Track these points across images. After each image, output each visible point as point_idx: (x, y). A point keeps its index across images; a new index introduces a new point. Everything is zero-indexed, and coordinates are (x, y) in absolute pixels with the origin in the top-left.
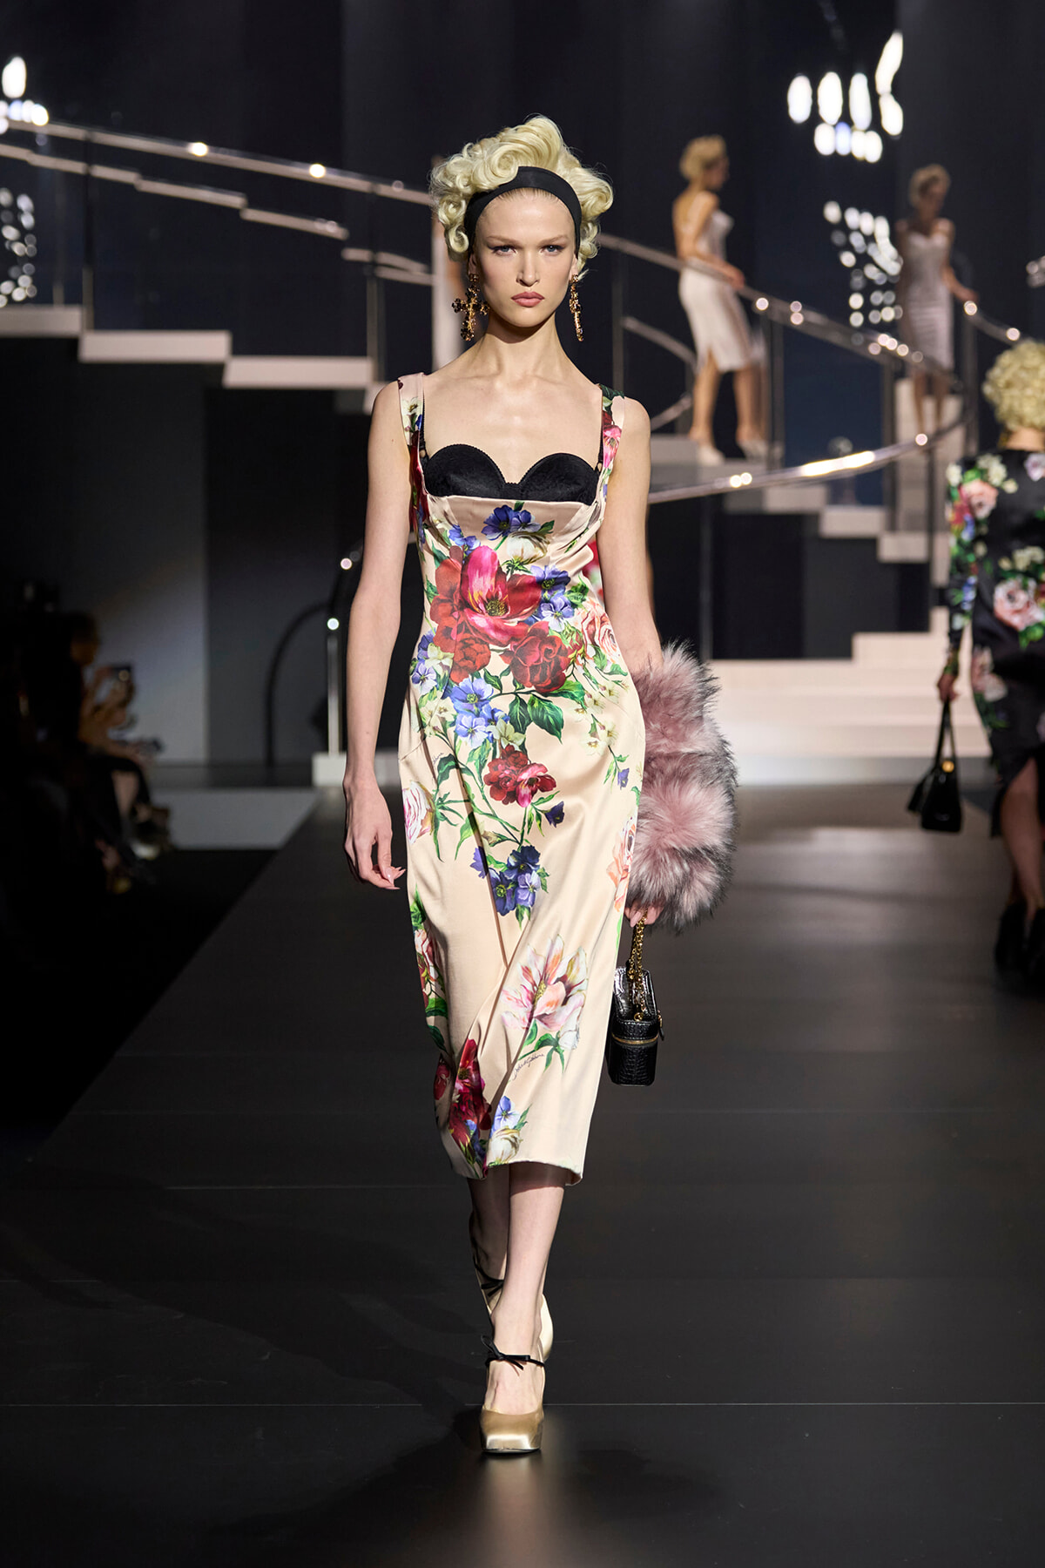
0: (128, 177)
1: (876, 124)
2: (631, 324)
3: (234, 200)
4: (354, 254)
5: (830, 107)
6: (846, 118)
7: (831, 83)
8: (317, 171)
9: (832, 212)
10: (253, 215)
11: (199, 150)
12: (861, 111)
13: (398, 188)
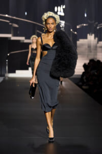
2: (38, 31)
4: (10, 24)
5: (59, 10)
6: (60, 11)
7: (59, 7)
8: (7, 16)
10: (0, 20)
12: (62, 11)
13: (15, 18)
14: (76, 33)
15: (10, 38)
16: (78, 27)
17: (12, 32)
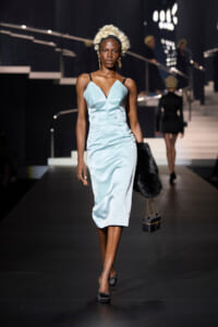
0: (8, 33)
1: (172, 22)
3: (31, 38)
4: (58, 50)
5: (162, 18)
6: (166, 21)
7: (162, 13)
8: (50, 32)
9: (163, 41)
10: (36, 41)
11: (24, 27)
12: (169, 19)
13: (67, 36)
14: (201, 68)
15: (58, 80)
16: (206, 55)
17: (62, 67)
